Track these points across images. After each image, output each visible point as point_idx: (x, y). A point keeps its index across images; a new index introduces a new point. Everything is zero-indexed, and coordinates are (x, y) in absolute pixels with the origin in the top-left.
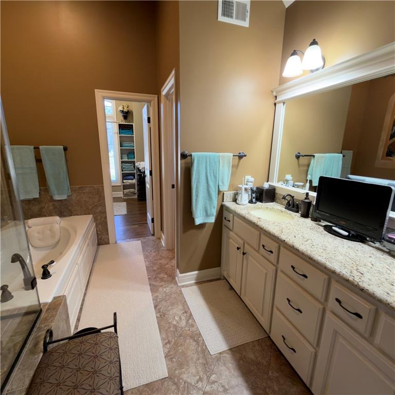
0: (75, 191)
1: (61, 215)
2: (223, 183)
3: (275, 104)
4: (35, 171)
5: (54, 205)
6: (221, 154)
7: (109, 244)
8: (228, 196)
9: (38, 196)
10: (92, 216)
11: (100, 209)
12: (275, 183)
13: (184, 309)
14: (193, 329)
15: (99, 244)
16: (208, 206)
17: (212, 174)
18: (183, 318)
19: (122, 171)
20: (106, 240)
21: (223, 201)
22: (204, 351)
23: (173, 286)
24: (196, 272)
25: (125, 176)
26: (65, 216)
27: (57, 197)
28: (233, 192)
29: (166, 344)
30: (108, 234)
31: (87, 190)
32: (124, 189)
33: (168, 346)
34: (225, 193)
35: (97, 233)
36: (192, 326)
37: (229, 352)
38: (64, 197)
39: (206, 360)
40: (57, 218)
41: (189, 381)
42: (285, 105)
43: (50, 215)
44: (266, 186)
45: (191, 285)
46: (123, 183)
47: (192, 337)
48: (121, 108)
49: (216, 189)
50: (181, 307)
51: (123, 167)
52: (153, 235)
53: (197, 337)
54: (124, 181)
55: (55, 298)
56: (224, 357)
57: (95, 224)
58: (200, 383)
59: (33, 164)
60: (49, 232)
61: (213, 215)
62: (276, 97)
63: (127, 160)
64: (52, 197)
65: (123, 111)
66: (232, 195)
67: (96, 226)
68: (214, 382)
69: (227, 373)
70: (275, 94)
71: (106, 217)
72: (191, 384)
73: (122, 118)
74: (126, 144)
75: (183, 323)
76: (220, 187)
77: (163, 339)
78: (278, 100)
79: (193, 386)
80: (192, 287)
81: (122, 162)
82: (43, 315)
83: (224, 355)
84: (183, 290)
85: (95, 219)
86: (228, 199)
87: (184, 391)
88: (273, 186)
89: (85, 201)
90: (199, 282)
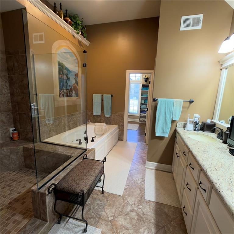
0: (113, 114)
1: (107, 123)
2: (175, 116)
3: (221, 70)
4: (101, 104)
5: (105, 119)
6: (175, 100)
7: (123, 140)
8: (180, 124)
9: (100, 114)
10: (118, 126)
11: (121, 123)
12: (216, 121)
13: (143, 177)
14: (142, 186)
15: (119, 140)
16: (165, 127)
17: (169, 111)
18: (140, 180)
19: (141, 108)
20: (122, 139)
21: (177, 127)
22: (142, 196)
23: (143, 166)
24: (156, 163)
25: (142, 111)
26: (108, 124)
27: (106, 116)
28: (184, 122)
29: (127, 185)
30: (123, 136)
31: (118, 114)
32: (140, 118)
33: (128, 186)
34: (178, 122)
35: (119, 135)
36: (143, 185)
37: (155, 203)
38: (108, 116)
39: (141, 200)
40: (105, 124)
41: (129, 202)
42: (227, 70)
43: (103, 123)
44: (209, 121)
45: (152, 169)
46: (140, 114)
47: (140, 189)
48: (144, 77)
49: (170, 119)
50: (141, 176)
51: (142, 106)
52: (145, 142)
53: (142, 190)
54: (141, 114)
55: (92, 148)
56: (151, 203)
57: (118, 130)
58: (133, 205)
59: (101, 101)
60: (101, 129)
61: (167, 133)
62: (222, 65)
63: (144, 103)
64: (104, 115)
65: (145, 78)
66: (183, 124)
67: (119, 131)
68: (140, 208)
69: (148, 209)
70: (221, 63)
71: (123, 128)
72: (130, 203)
73: (144, 82)
74: (144, 95)
75: (139, 182)
76: (173, 118)
77: (127, 183)
78: (223, 66)
79: (130, 204)
80: (152, 170)
81: (141, 104)
82: (87, 151)
83: (152, 203)
84: (146, 169)
85: (119, 128)
86: (180, 126)
87: (126, 204)
88: (215, 122)
89: (116, 119)
90: (157, 170)
